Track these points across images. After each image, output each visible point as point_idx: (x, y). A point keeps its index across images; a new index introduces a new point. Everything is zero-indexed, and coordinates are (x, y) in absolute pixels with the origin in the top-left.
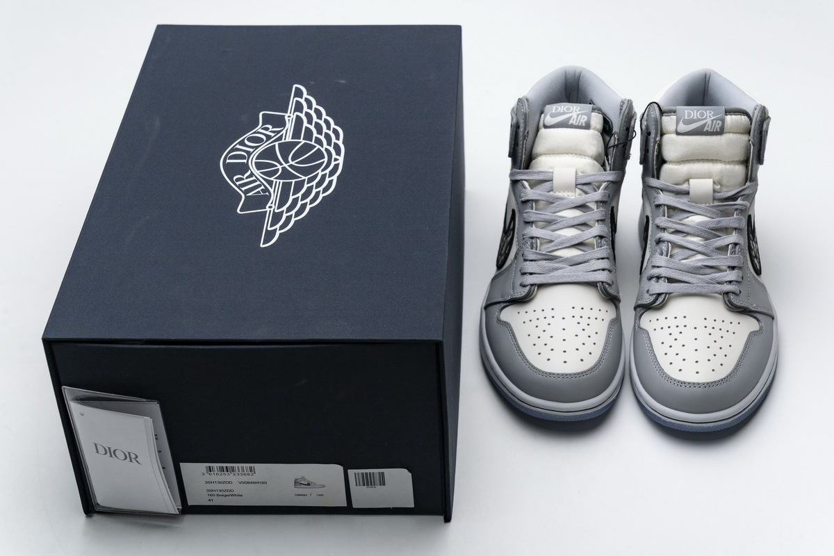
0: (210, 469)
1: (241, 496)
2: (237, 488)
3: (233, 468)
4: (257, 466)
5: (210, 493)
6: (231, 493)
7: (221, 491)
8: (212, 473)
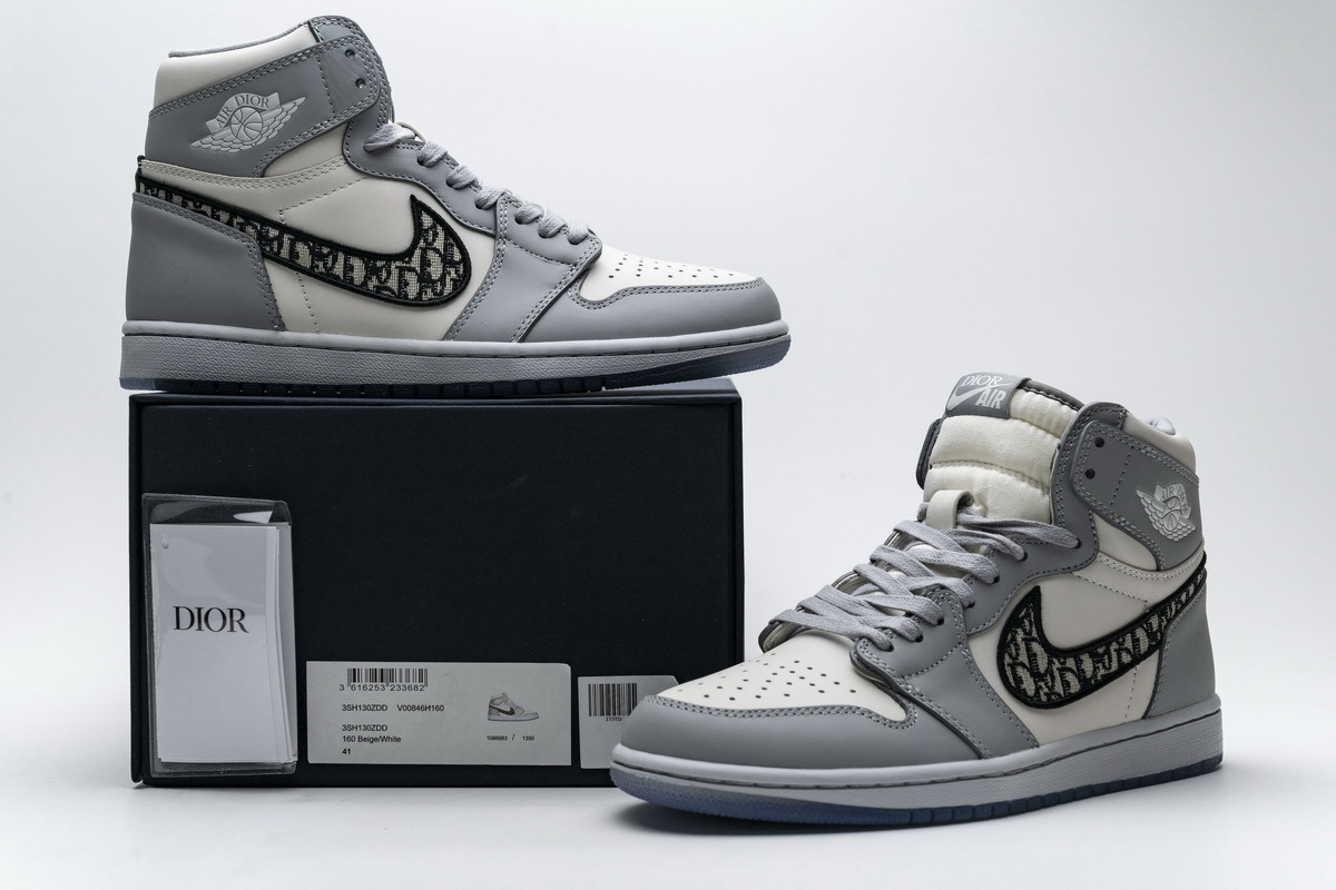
0: (354, 675)
1: (398, 740)
2: (394, 721)
3: (392, 671)
4: (434, 669)
5: (347, 733)
6: (382, 734)
7: (366, 728)
8: (357, 684)
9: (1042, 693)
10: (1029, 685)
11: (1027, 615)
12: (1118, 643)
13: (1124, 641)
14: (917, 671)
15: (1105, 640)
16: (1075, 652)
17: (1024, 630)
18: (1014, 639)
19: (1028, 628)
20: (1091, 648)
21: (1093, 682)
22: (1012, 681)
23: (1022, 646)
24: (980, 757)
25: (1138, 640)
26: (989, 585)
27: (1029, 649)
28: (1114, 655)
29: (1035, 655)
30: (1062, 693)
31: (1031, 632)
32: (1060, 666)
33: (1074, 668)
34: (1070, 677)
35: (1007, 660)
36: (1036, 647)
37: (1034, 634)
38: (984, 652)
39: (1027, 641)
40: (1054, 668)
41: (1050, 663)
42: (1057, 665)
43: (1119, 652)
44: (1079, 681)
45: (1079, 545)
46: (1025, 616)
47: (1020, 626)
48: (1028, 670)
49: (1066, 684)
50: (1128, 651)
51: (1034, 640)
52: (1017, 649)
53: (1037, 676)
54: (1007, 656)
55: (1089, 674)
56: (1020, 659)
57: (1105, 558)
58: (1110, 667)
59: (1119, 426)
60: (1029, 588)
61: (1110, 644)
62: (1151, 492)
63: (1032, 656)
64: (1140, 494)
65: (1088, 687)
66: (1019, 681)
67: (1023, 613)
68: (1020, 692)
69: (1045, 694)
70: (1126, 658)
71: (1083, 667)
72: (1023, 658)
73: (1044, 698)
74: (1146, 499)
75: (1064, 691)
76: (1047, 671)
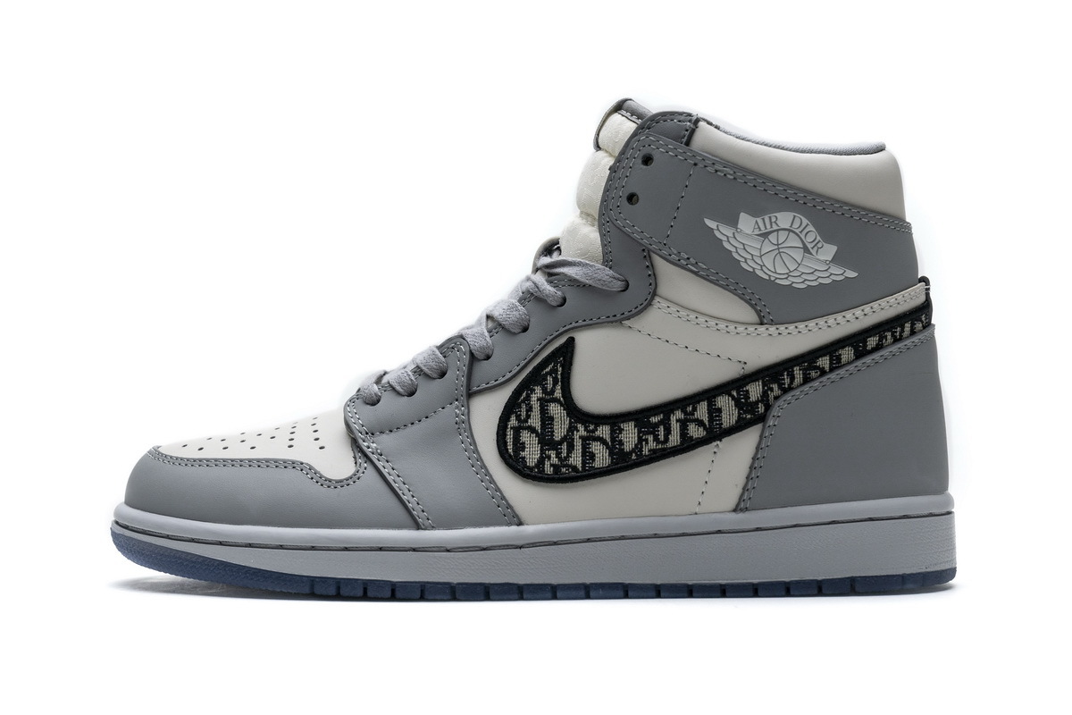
9: (547, 464)
10: (532, 453)
11: (554, 371)
12: (686, 413)
13: (695, 409)
14: (391, 428)
15: (666, 408)
16: (615, 420)
17: (544, 390)
18: (528, 398)
19: (549, 387)
20: (640, 417)
21: (634, 457)
22: (510, 447)
23: (536, 406)
24: (418, 527)
25: (719, 410)
26: (514, 334)
27: (543, 411)
28: (675, 427)
29: (552, 419)
30: (580, 467)
31: (553, 391)
32: (584, 433)
33: (608, 440)
34: (597, 448)
35: (513, 422)
36: (556, 410)
37: (558, 394)
38: (486, 412)
39: (544, 403)
40: (576, 436)
41: (572, 429)
42: (582, 431)
43: (684, 424)
44: (611, 454)
45: (627, 287)
46: (550, 373)
47: (540, 384)
48: (537, 435)
49: (588, 456)
50: (700, 423)
51: (556, 400)
52: (530, 409)
53: (546, 442)
54: (513, 418)
55: (628, 447)
56: (530, 421)
57: (664, 304)
58: (666, 440)
59: (684, 140)
60: (562, 340)
61: (672, 411)
62: (733, 222)
63: (547, 420)
64: (711, 224)
65: (623, 462)
66: (520, 447)
67: (547, 370)
68: (517, 461)
69: (551, 465)
70: (695, 432)
71: (623, 437)
72: (535, 421)
73: (549, 470)
74: (723, 232)
75: (584, 463)
76: (564, 439)
